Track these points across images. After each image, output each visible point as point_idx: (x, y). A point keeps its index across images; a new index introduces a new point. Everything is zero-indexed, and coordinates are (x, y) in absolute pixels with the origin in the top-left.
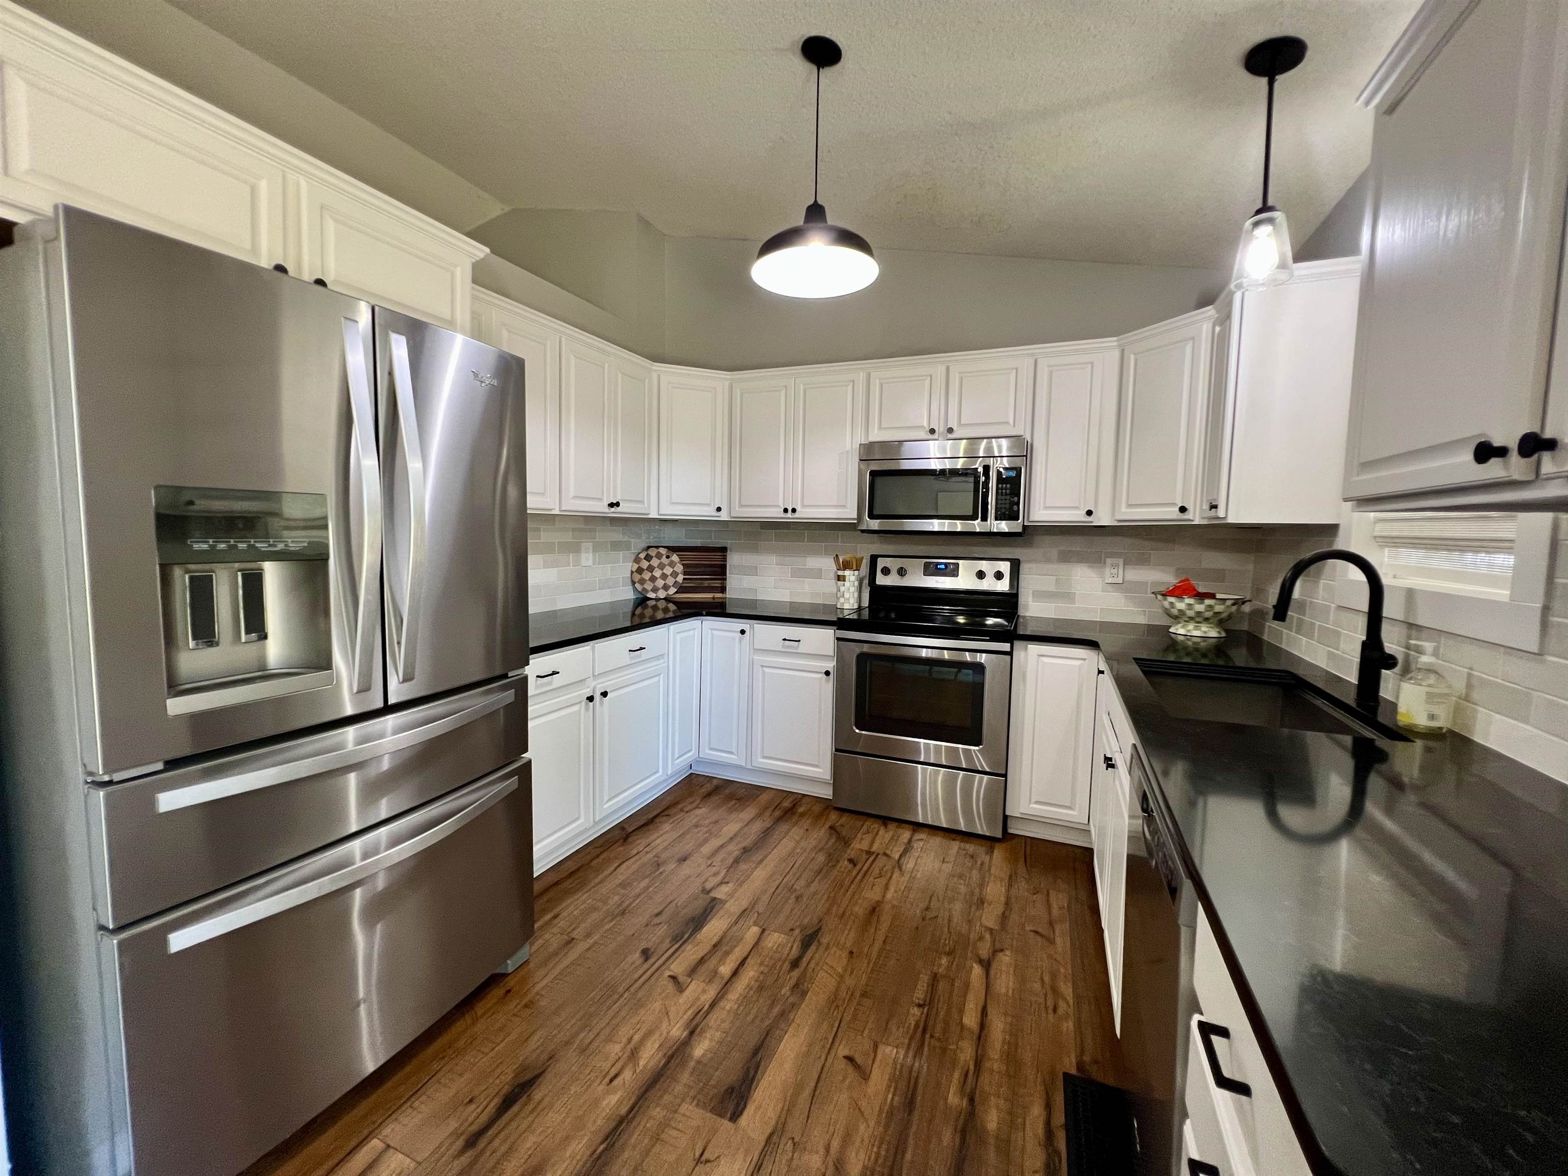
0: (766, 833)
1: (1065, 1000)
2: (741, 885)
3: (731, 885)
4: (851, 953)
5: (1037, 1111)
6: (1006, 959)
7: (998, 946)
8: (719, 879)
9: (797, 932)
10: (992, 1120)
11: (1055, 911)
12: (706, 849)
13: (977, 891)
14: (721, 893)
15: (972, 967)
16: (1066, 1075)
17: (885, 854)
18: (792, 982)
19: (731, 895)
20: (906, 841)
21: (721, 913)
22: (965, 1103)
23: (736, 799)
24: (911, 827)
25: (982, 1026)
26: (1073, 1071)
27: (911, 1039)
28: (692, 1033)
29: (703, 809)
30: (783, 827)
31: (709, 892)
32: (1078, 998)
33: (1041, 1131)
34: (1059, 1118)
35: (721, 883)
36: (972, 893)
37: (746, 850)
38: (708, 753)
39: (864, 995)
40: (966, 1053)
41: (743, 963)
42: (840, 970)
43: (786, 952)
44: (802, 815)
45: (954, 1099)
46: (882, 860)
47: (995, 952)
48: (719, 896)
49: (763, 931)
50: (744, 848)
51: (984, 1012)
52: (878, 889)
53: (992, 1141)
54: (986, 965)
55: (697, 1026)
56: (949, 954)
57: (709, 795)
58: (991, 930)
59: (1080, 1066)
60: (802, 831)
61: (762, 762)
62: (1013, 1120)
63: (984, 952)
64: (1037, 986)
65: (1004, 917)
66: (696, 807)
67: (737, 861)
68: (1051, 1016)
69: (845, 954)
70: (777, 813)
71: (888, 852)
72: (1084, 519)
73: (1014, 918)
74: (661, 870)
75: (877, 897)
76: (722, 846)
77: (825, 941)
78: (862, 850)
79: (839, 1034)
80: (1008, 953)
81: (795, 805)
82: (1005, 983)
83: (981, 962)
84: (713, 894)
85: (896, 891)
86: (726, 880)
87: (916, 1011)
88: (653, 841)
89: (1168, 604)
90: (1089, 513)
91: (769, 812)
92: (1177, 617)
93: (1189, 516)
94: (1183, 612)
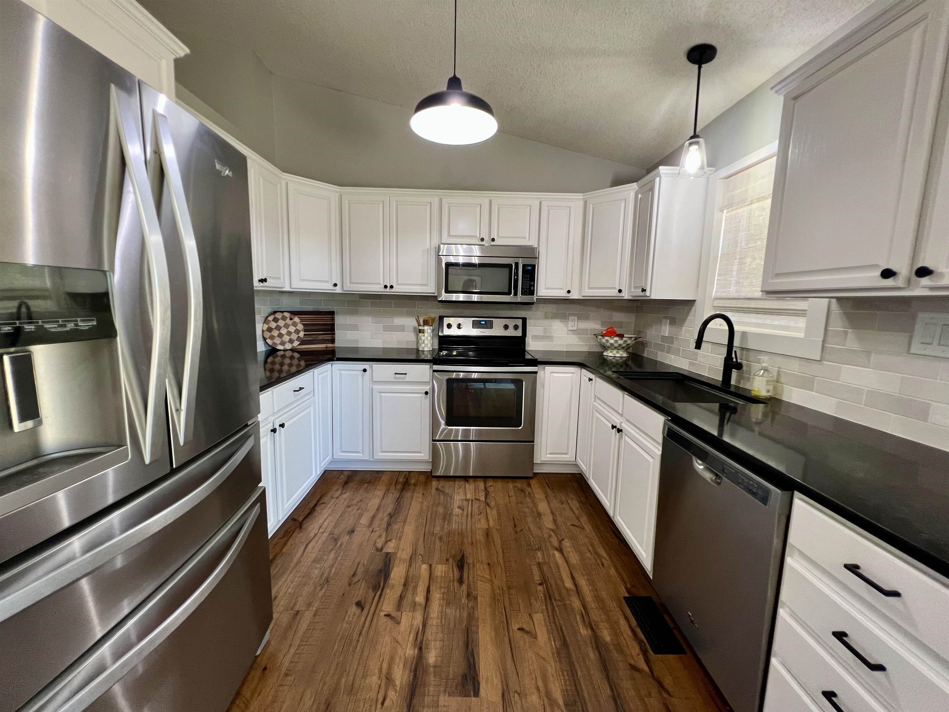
0: (399, 501)
1: (604, 558)
2: (400, 539)
3: (394, 541)
4: (489, 564)
5: (623, 622)
6: (567, 544)
7: (560, 538)
8: (383, 539)
9: (451, 560)
10: (606, 636)
11: (576, 512)
12: (364, 521)
13: (534, 509)
14: (390, 548)
15: (554, 554)
16: (625, 598)
17: (476, 499)
18: (465, 593)
19: (397, 548)
20: (483, 488)
21: (397, 562)
22: (590, 631)
23: (367, 483)
24: (482, 479)
25: (576, 585)
26: (627, 595)
27: (546, 605)
28: (420, 649)
29: (348, 494)
30: (408, 494)
31: (382, 549)
32: (609, 555)
33: (630, 633)
34: (634, 623)
35: (386, 542)
36: (533, 512)
37: (391, 516)
38: (339, 455)
39: (509, 588)
40: (576, 604)
41: (428, 591)
42: (488, 577)
43: (452, 575)
44: (415, 485)
45: (584, 632)
46: (476, 505)
47: (560, 542)
48: (389, 551)
49: (430, 566)
50: (390, 514)
51: (573, 578)
52: (483, 521)
53: (612, 647)
54: (560, 550)
55: (421, 642)
56: (539, 549)
57: (346, 483)
58: (552, 530)
59: (628, 591)
60: (421, 495)
61: (380, 455)
62: (615, 631)
63: (556, 544)
64: (588, 555)
65: (555, 521)
66: (341, 494)
67: (389, 524)
68: (603, 569)
69: (486, 566)
70: (399, 487)
71: (477, 497)
72: (565, 295)
73: (559, 519)
74: (339, 543)
75: (485, 526)
76: (374, 517)
77: (470, 561)
78: (462, 500)
79: (508, 617)
80: (566, 540)
81: (407, 479)
82: (574, 558)
83: (557, 549)
84: (385, 550)
85: (493, 520)
86: (388, 539)
87: (540, 588)
88: (323, 523)
89: (604, 341)
90: (569, 292)
91: (393, 487)
92: (609, 347)
93: (621, 295)
94: (612, 344)
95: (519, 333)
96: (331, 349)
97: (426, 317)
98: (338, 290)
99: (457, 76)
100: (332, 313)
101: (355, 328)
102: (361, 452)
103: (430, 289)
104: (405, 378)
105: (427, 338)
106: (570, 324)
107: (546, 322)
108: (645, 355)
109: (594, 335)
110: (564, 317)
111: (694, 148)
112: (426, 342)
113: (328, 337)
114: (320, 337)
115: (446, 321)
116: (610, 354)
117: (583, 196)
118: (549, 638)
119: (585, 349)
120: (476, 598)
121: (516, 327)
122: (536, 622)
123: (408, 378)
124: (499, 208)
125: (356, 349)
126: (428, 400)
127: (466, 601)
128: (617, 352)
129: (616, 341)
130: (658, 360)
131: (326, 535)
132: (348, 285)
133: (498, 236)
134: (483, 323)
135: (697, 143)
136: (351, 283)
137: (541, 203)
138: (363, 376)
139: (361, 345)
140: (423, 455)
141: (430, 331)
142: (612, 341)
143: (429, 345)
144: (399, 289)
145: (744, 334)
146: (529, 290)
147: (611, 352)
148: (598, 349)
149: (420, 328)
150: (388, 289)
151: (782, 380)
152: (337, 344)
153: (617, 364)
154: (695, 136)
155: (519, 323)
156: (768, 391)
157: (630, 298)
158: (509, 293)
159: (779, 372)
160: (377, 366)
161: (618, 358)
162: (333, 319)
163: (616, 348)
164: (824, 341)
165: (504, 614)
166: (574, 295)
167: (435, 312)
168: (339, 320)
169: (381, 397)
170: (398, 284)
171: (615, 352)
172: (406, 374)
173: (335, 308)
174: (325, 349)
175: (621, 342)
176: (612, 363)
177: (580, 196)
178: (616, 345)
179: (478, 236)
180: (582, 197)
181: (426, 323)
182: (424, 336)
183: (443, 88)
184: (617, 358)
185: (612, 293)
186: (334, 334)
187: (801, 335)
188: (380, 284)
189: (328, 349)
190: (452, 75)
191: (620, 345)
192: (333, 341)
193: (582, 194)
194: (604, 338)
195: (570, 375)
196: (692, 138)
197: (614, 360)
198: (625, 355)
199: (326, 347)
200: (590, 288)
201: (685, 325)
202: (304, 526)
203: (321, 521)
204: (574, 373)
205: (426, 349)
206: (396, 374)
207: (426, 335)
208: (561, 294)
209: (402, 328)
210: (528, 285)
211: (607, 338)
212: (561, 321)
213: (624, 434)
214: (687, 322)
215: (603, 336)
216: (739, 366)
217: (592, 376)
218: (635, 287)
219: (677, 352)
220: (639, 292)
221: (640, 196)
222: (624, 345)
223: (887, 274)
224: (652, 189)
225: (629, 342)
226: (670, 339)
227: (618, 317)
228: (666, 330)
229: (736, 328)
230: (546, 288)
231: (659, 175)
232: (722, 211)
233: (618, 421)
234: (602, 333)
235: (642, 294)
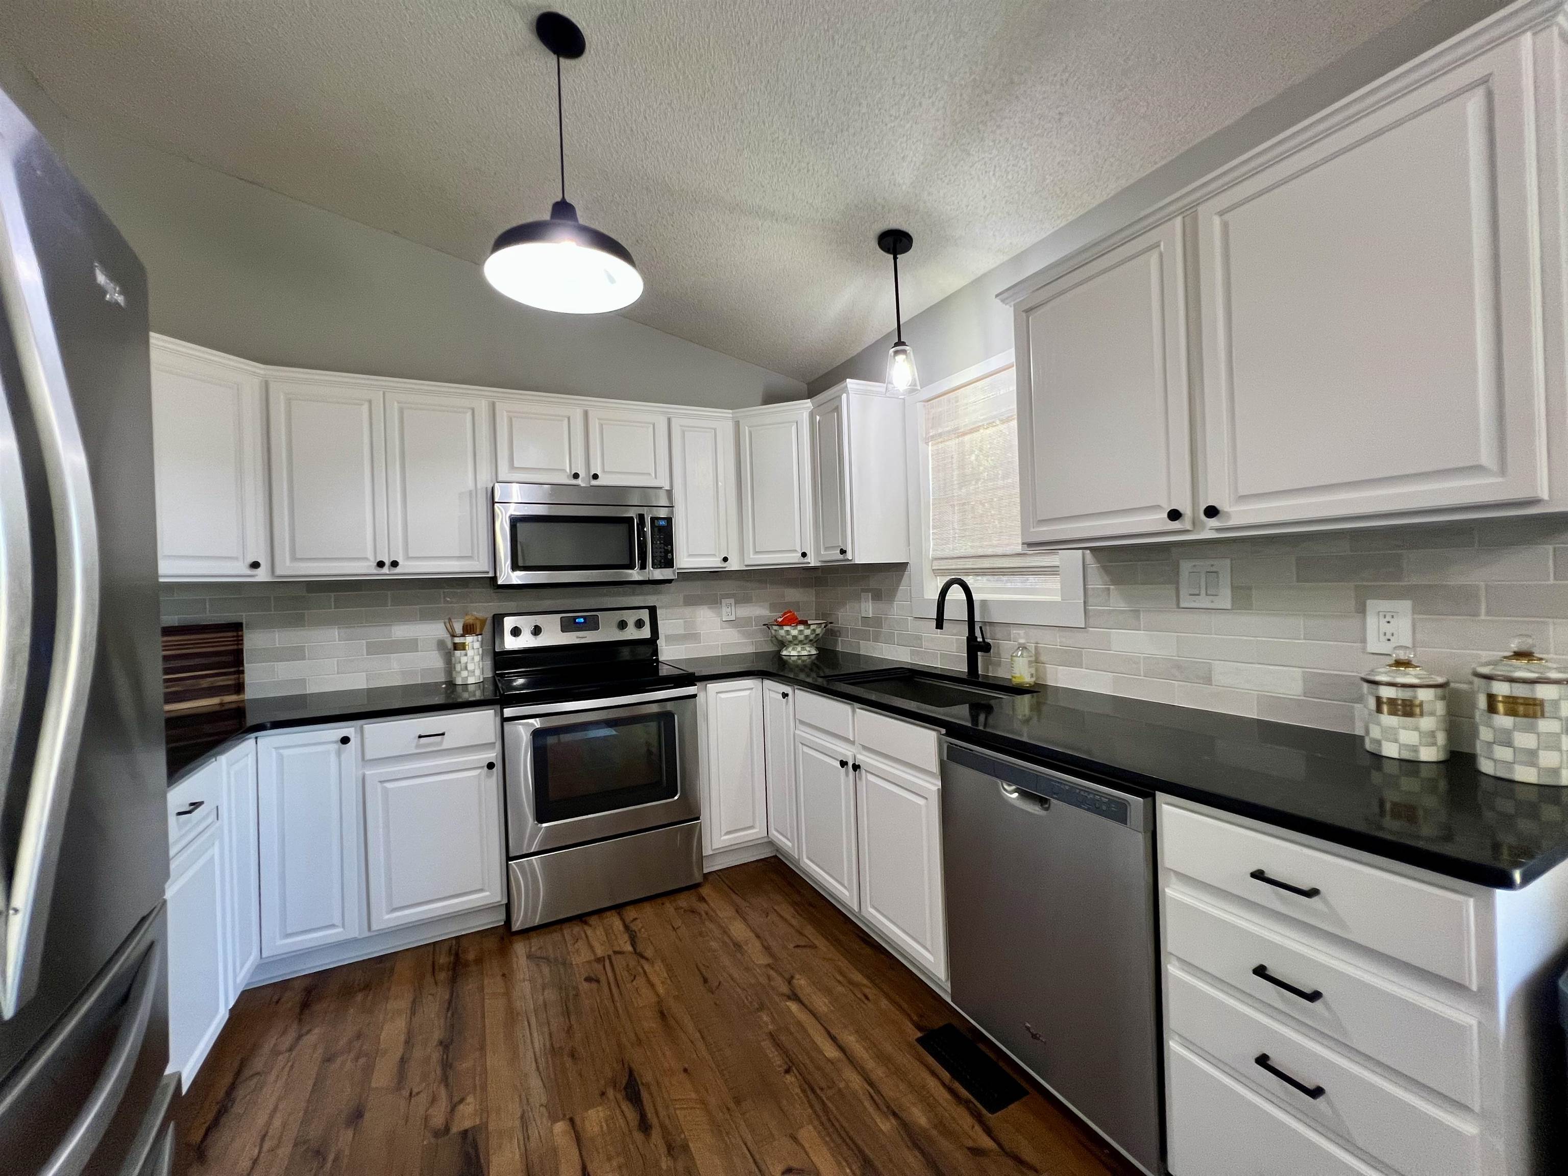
0: (452, 1007)
1: (864, 985)
2: (484, 1088)
3: (470, 1099)
4: (685, 1070)
5: (932, 1083)
6: (801, 981)
7: (787, 976)
8: (443, 1104)
9: (611, 1093)
10: (920, 1117)
11: (794, 922)
12: (383, 1075)
13: (726, 939)
14: (466, 1117)
15: (788, 1008)
16: (919, 1040)
17: (615, 953)
18: (663, 1150)
19: (484, 1111)
20: (621, 928)
21: (493, 1142)
22: (893, 1121)
23: (360, 990)
24: (613, 911)
25: (842, 1049)
26: (919, 1035)
27: (812, 1106)
29: (316, 1031)
30: (469, 987)
31: (447, 1129)
32: (868, 977)
33: (947, 1096)
34: (946, 1075)
35: (453, 1109)
36: (724, 943)
37: (445, 1045)
38: (278, 945)
39: (738, 1101)
40: (855, 1081)
42: (693, 1095)
43: (621, 1121)
44: (479, 961)
45: (886, 1125)
46: (619, 961)
47: (790, 981)
48: (467, 1124)
49: (572, 1120)
50: (441, 1043)
51: (833, 1039)
52: (645, 991)
53: (934, 1133)
54: (794, 997)
56: (762, 1007)
57: (305, 1005)
58: (769, 965)
59: (919, 1028)
60: (499, 978)
61: (385, 919)
62: (930, 1105)
63: (784, 989)
64: (840, 989)
65: (767, 949)
66: (299, 1037)
67: (446, 1065)
68: (870, 1005)
69: (682, 1076)
70: (442, 976)
71: (617, 949)
72: (722, 565)
73: (773, 944)
74: (331, 1157)
75: (654, 999)
76: (403, 1061)
77: (648, 1077)
78: (589, 962)
79: (757, 1157)
80: (797, 976)
81: (457, 955)
82: (821, 1003)
83: (789, 998)
84: (455, 1130)
85: (663, 983)
86: (456, 1099)
87: (789, 1078)
88: (269, 1124)
89: (782, 633)
90: (725, 559)
91: (429, 978)
92: (790, 642)
93: (805, 560)
94: (795, 637)
95: (646, 633)
96: (233, 706)
97: (469, 619)
98: (262, 575)
99: (568, 200)
100: (237, 627)
101: (297, 654)
102: (340, 925)
103: (479, 566)
104: (441, 743)
105: (473, 659)
106: (725, 610)
107: (688, 611)
108: (839, 648)
109: (764, 625)
110: (714, 601)
111: (901, 358)
112: (471, 667)
113: (228, 681)
114: (205, 683)
115: (509, 623)
116: (794, 653)
117: (732, 413)
118: (839, 1163)
119: (750, 649)
120: (685, 1148)
121: (639, 624)
122: (807, 1146)
123: (447, 743)
124: (602, 425)
125: (302, 700)
126: (494, 778)
127: (671, 1163)
128: (803, 649)
129: (801, 631)
130: (862, 653)
131: (285, 1151)
132: (288, 563)
133: (604, 471)
134: (582, 620)
135: (904, 352)
136: (294, 558)
137: (669, 420)
138: (339, 754)
139: (313, 688)
140: (487, 893)
141: (477, 645)
142: (794, 632)
143: (478, 672)
144: (409, 568)
145: (984, 603)
146: (666, 561)
147: (793, 649)
148: (770, 648)
149: (457, 640)
150: (385, 570)
151: (1043, 658)
152: (250, 694)
153: (805, 666)
154: (900, 343)
155: (645, 615)
156: (1032, 676)
157: (819, 564)
158: (632, 566)
159: (1036, 648)
160: (375, 729)
161: (805, 658)
162: (239, 640)
163: (801, 642)
164: (1085, 602)
165: (749, 1156)
166: (734, 565)
167: (483, 609)
168: (253, 641)
169: (386, 791)
170: (408, 558)
171: (799, 649)
172: (443, 734)
173: (243, 617)
174: (218, 708)
175: (807, 632)
176: (797, 666)
177: (728, 413)
178: (801, 637)
179: (568, 470)
180: (731, 415)
181: (468, 630)
182: (466, 655)
183: (546, 216)
184: (803, 658)
185: (793, 558)
186: (243, 672)
187: (1058, 598)
188: (366, 559)
189: (227, 707)
190: (559, 199)
191: (807, 637)
192: (239, 688)
193: (731, 411)
194: (782, 629)
195: (747, 693)
196: (896, 345)
197: (800, 662)
198: (814, 652)
199: (221, 704)
200: (756, 553)
201: (896, 599)
202: (213, 1153)
203: (261, 1119)
204: (752, 689)
205: (471, 680)
206: (420, 737)
207: (470, 652)
208: (712, 562)
209: (411, 645)
210: (663, 550)
211: (786, 628)
212: (710, 608)
213: (863, 772)
214: (899, 595)
215: (781, 625)
216: (986, 648)
217: (788, 689)
218: (826, 549)
219: (889, 640)
220: (835, 555)
221: (818, 418)
222: (812, 637)
223: (1174, 515)
224: (837, 409)
225: (818, 631)
226: (877, 622)
227: (793, 595)
228: (868, 608)
229: (975, 597)
230: (690, 556)
231: (845, 389)
232: (927, 443)
233: (848, 752)
234: (776, 621)
235: (841, 557)
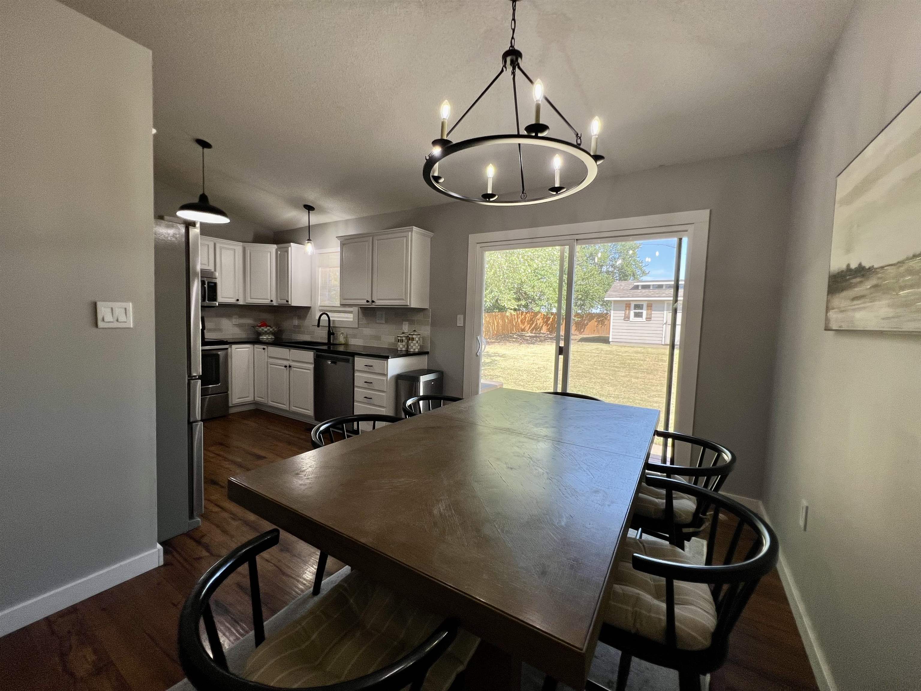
72: (236, 302)
89: (260, 329)
90: (238, 300)
92: (263, 333)
93: (272, 303)
94: (266, 331)
99: (205, 194)
106: (234, 320)
107: (217, 319)
108: (284, 337)
109: (252, 326)
110: (229, 316)
111: (309, 244)
119: (244, 336)
128: (269, 336)
129: (268, 330)
130: (292, 338)
135: (311, 240)
137: (215, 244)
145: (334, 321)
146: (214, 298)
147: (265, 336)
148: (253, 335)
154: (309, 236)
157: (277, 305)
161: (270, 338)
164: (358, 321)
166: (241, 302)
171: (267, 336)
175: (271, 330)
176: (268, 340)
178: (268, 332)
180: (242, 245)
185: (267, 302)
187: (351, 320)
190: (202, 193)
191: (270, 332)
193: (242, 243)
195: (246, 348)
196: (308, 240)
198: (273, 337)
200: (251, 298)
201: (306, 319)
204: (249, 348)
208: (232, 301)
210: (212, 294)
211: (262, 328)
212: (227, 319)
213: (292, 367)
214: (308, 317)
215: (260, 326)
216: (333, 334)
217: (265, 347)
218: (281, 299)
219: (303, 333)
220: (284, 302)
221: (279, 252)
222: (273, 332)
223: (368, 301)
224: (287, 252)
225: (276, 329)
226: (299, 327)
227: (265, 316)
228: (296, 322)
229: (331, 319)
230: (222, 298)
231: (290, 246)
232: (319, 268)
233: (287, 363)
234: (257, 325)
235: (287, 303)
